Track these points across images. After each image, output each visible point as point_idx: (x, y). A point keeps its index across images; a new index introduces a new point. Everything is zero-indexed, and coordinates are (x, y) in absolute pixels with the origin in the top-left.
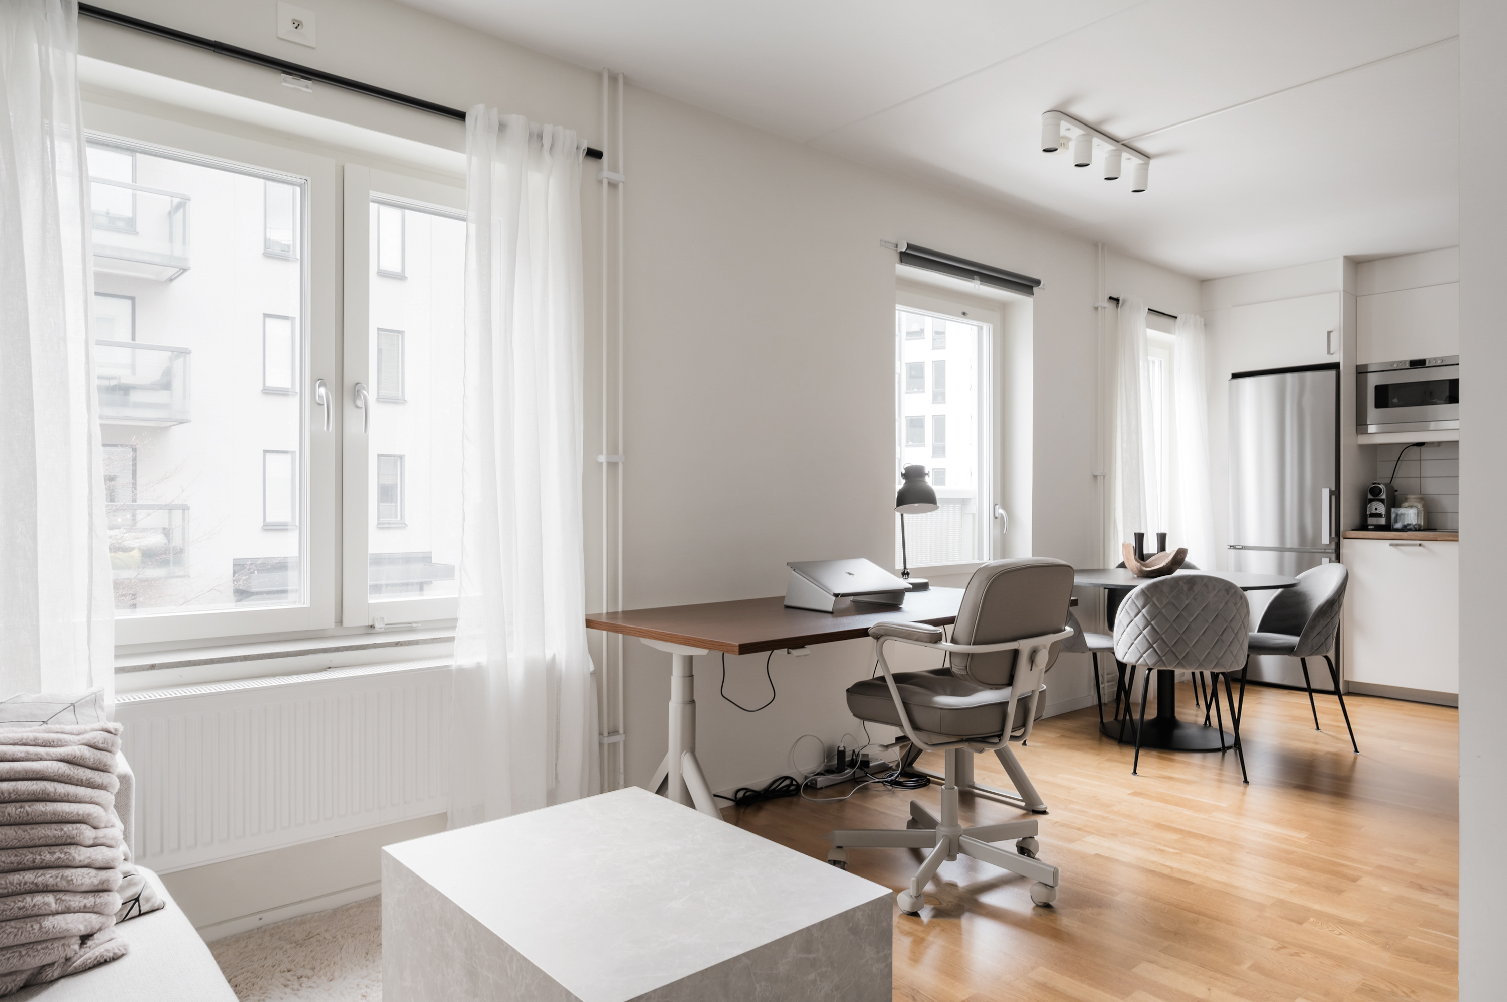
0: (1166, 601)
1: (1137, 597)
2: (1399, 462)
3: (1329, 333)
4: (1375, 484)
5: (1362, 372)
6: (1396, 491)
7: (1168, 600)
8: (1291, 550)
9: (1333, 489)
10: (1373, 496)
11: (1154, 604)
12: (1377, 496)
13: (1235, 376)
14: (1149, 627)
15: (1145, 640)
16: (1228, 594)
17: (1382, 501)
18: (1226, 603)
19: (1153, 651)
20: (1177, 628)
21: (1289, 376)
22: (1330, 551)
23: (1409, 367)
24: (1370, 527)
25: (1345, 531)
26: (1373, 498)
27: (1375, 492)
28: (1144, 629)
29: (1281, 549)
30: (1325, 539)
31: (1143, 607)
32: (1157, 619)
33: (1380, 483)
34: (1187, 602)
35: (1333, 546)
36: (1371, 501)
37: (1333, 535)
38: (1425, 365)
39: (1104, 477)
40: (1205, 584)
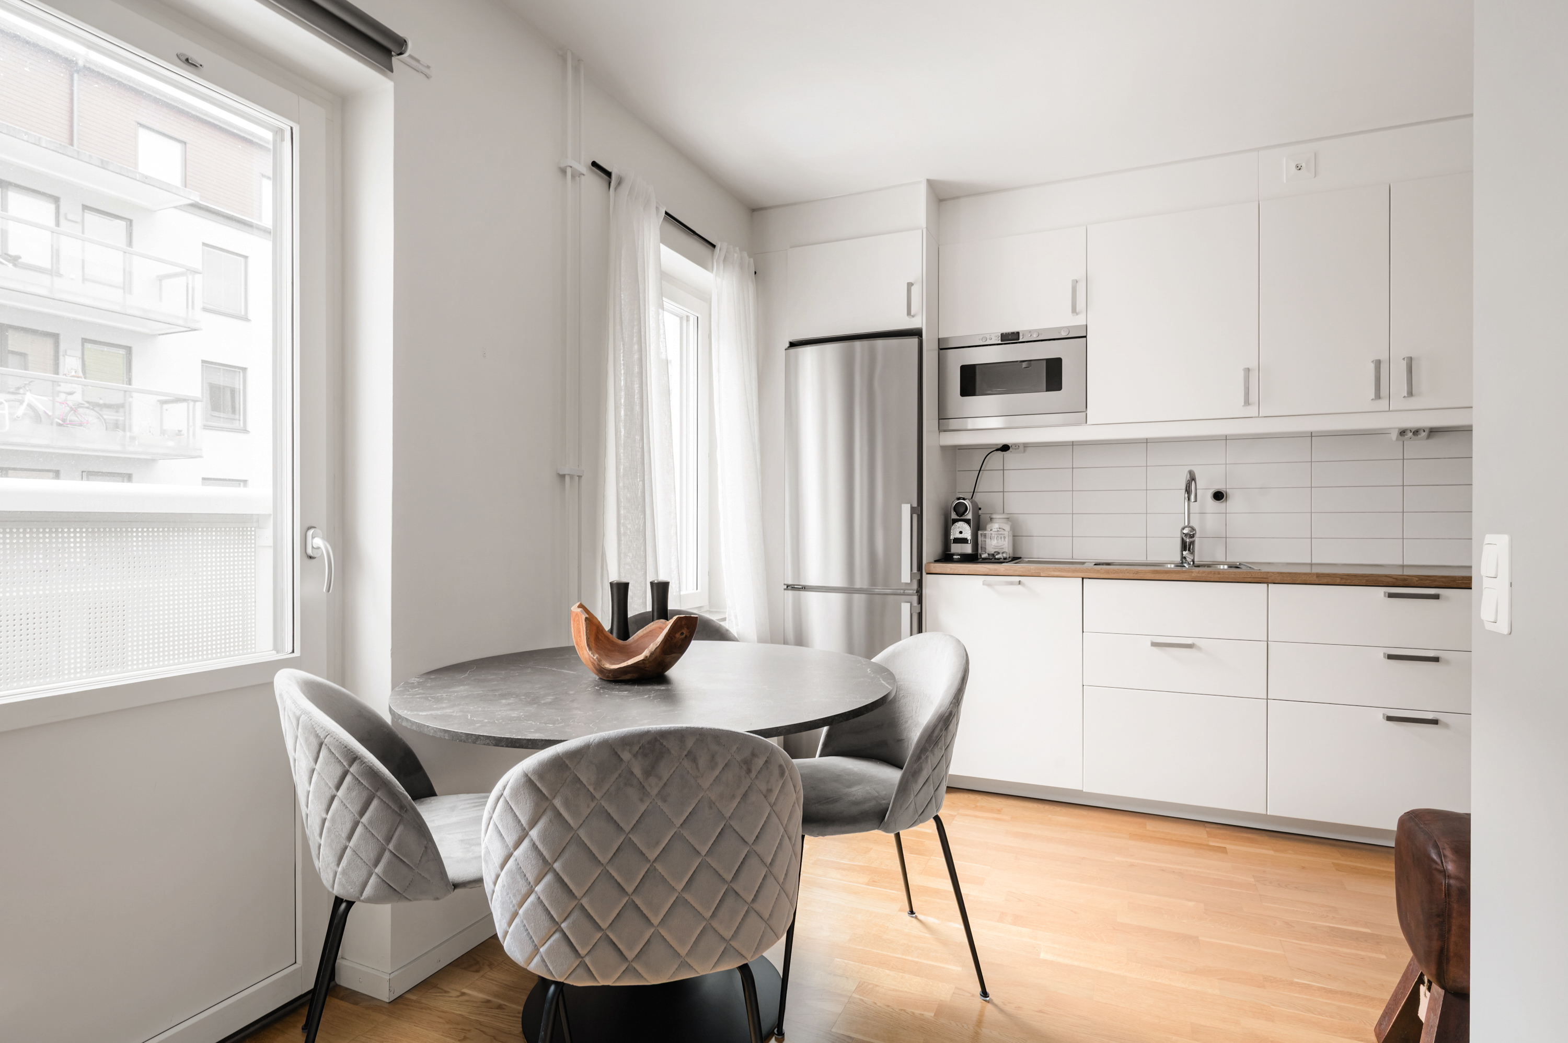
0: (588, 806)
1: (516, 792)
2: (981, 472)
3: (910, 285)
4: (959, 499)
5: (943, 347)
6: (980, 509)
7: (593, 805)
8: (860, 591)
9: (915, 505)
10: (957, 514)
11: (558, 815)
12: (961, 516)
13: (793, 345)
14: (549, 878)
15: (540, 910)
16: (749, 771)
17: (968, 521)
18: (745, 796)
19: (564, 944)
20: (619, 880)
21: (858, 344)
22: (911, 592)
23: (1000, 342)
24: (955, 557)
25: (929, 563)
26: (958, 518)
27: (960, 510)
28: (538, 882)
29: (848, 590)
30: (906, 577)
31: (533, 824)
32: (566, 855)
33: (966, 498)
34: (643, 808)
35: (915, 586)
36: (955, 521)
37: (915, 570)
38: (1019, 340)
39: (580, 477)
40: (690, 752)
